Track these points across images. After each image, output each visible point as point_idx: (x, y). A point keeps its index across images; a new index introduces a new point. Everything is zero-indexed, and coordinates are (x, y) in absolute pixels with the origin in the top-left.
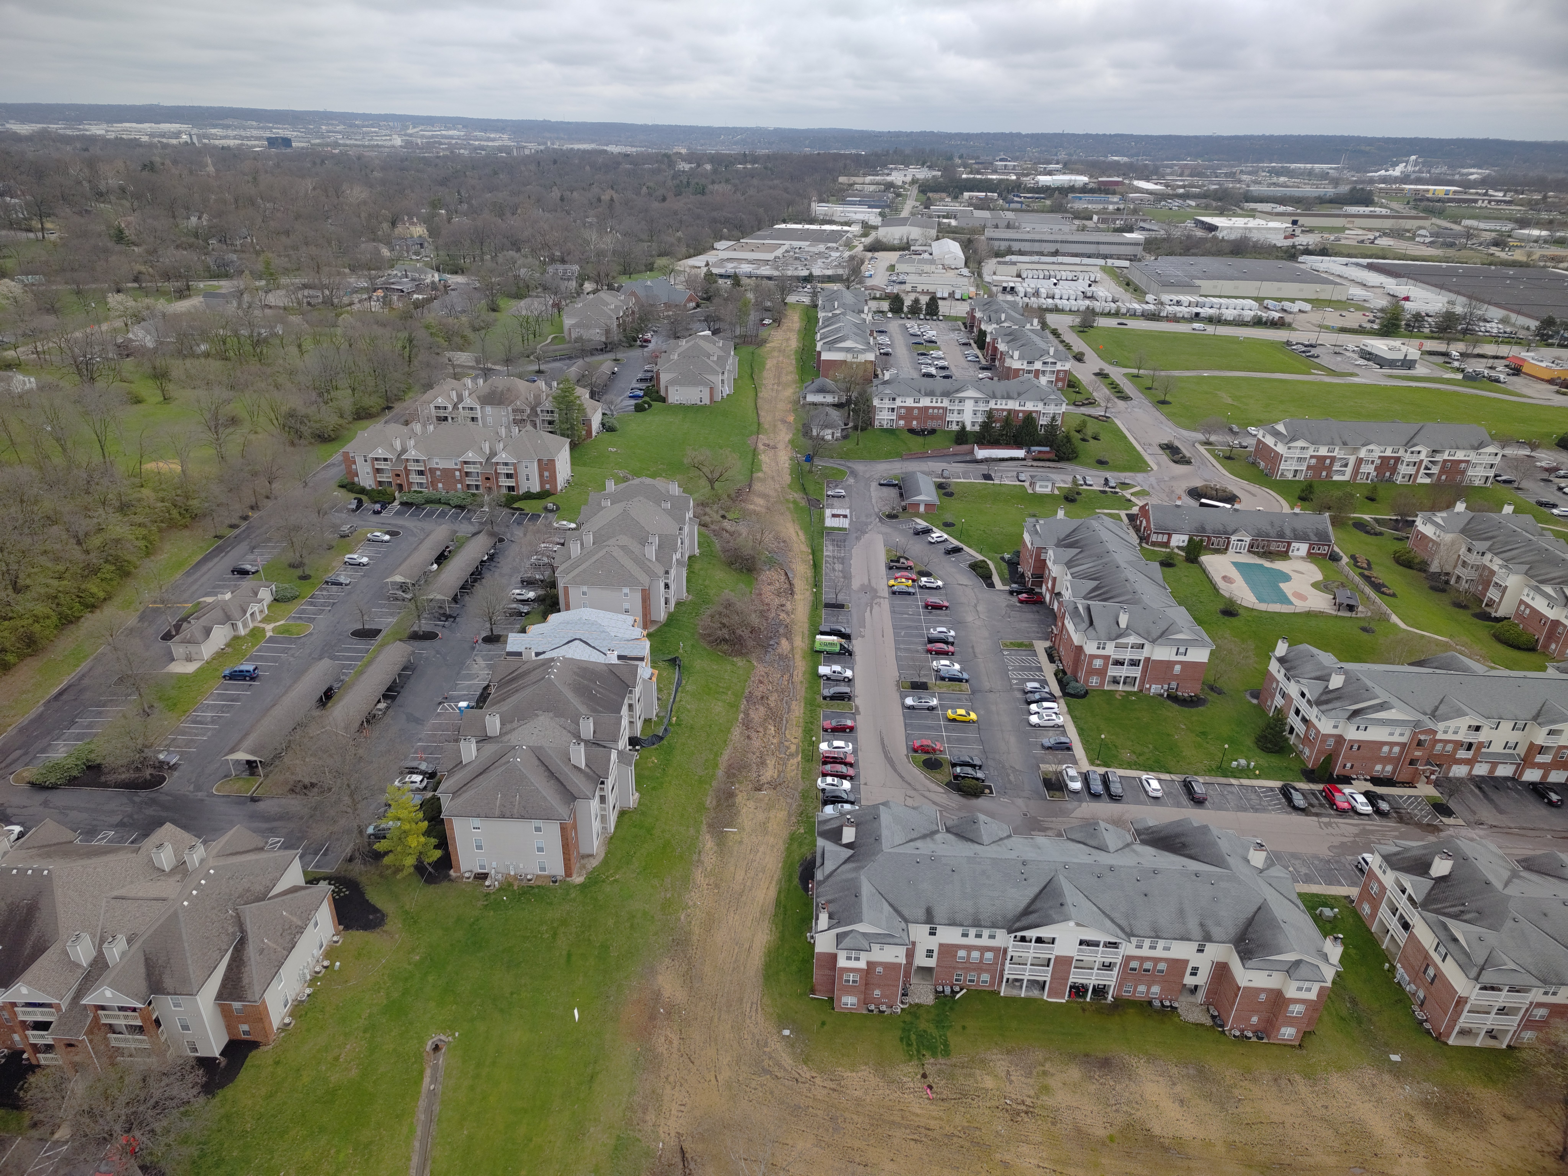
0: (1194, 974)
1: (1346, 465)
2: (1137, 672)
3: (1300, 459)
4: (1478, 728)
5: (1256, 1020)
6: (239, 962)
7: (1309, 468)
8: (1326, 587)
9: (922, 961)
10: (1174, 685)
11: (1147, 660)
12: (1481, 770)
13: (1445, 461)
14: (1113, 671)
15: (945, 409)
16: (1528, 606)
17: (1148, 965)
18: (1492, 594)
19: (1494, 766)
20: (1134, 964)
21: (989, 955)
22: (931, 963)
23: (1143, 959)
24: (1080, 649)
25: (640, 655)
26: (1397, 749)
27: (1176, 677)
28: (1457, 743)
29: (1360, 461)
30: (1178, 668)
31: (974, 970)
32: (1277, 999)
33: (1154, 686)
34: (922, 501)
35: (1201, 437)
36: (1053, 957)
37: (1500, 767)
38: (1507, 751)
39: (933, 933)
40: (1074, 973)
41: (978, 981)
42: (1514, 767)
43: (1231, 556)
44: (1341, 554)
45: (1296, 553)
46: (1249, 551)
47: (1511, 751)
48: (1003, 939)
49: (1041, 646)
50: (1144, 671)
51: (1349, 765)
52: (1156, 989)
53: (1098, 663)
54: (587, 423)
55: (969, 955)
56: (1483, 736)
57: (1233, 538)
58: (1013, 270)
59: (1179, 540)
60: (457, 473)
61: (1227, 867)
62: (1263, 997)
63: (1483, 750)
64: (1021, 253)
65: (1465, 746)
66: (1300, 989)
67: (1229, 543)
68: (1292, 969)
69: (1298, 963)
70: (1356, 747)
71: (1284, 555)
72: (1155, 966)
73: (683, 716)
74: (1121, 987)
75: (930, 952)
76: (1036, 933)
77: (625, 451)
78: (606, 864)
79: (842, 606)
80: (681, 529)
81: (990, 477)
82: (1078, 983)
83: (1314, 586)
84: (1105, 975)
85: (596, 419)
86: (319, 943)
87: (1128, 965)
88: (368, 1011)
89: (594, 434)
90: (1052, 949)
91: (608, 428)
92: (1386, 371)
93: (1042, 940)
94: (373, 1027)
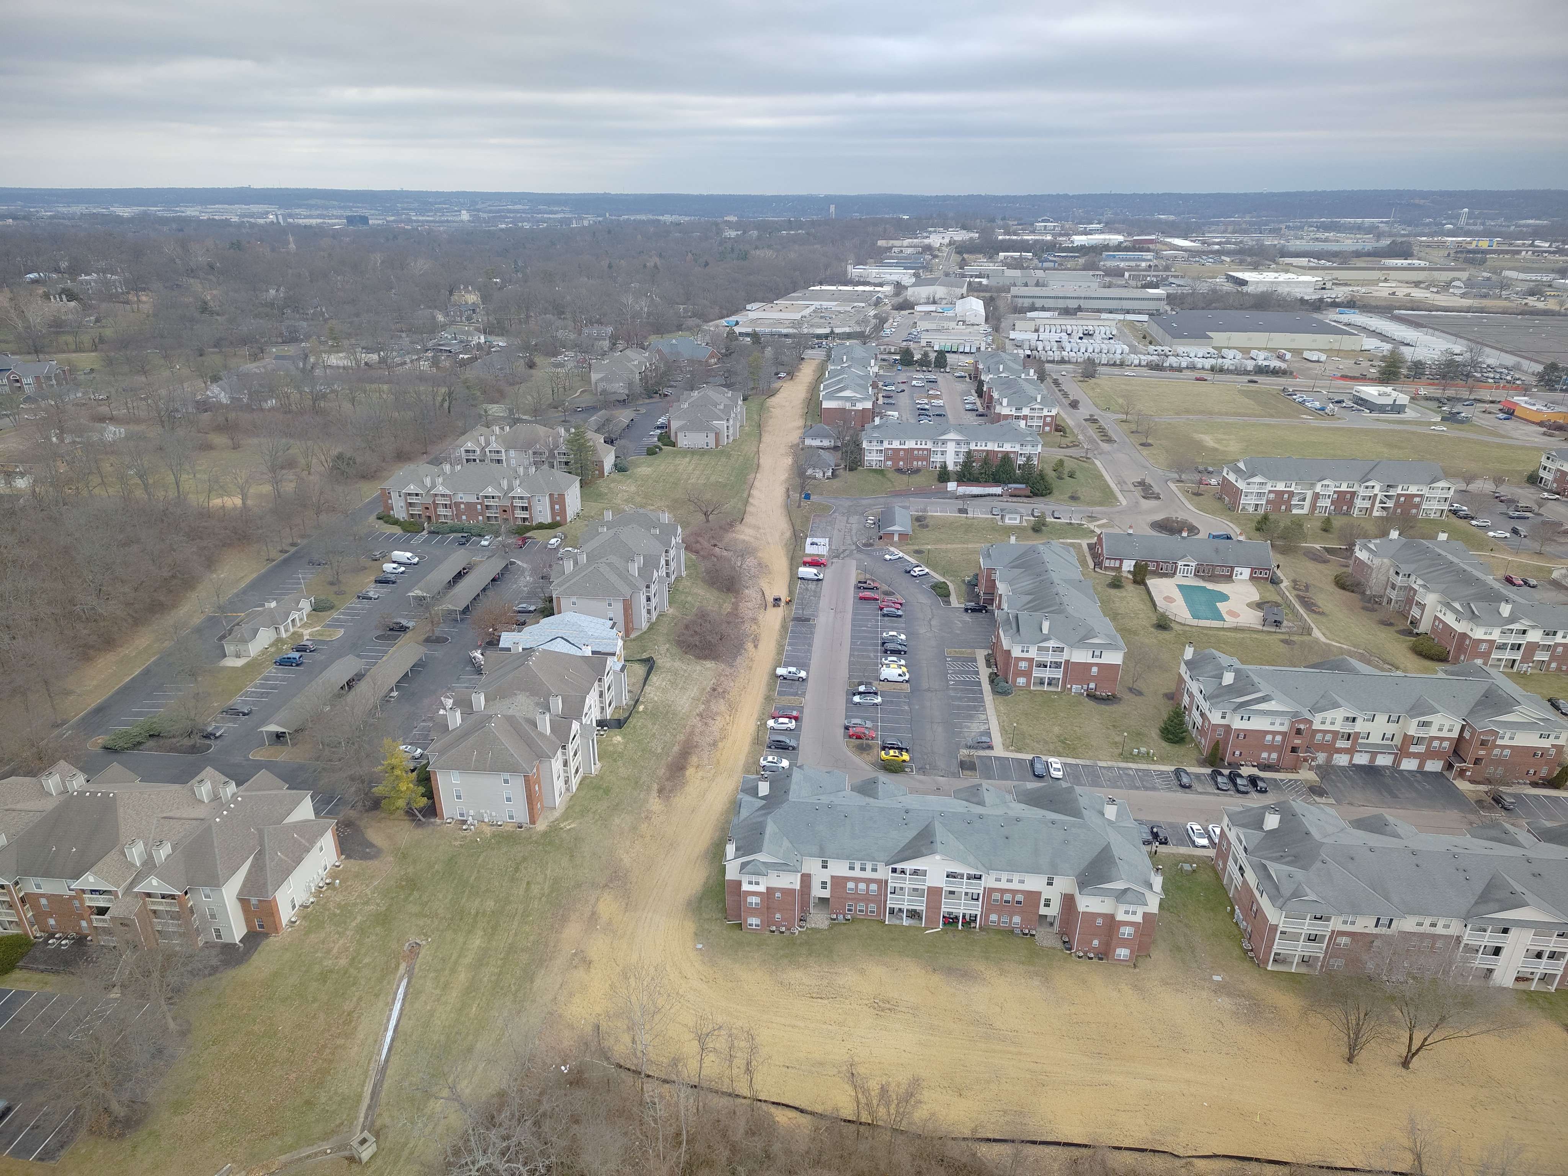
0: (1047, 905)
1: (1304, 500)
2: (1059, 674)
3: (1260, 494)
4: (1354, 720)
5: (1096, 942)
6: (258, 868)
7: (1268, 502)
8: (1259, 606)
9: (817, 892)
10: (1092, 685)
11: (1067, 662)
12: (1361, 759)
13: (1399, 495)
14: (1037, 673)
15: (929, 450)
16: (1441, 621)
17: (1008, 897)
18: (1415, 612)
19: (1374, 755)
20: (996, 896)
21: (873, 887)
22: (826, 893)
23: (1003, 891)
24: (1008, 652)
25: (611, 651)
26: (1279, 738)
27: (1093, 678)
28: (1335, 733)
29: (1316, 496)
30: (1095, 670)
31: (862, 900)
32: (1111, 923)
33: (1074, 686)
34: (897, 531)
35: (1176, 476)
36: (926, 888)
37: (1379, 757)
38: (1385, 742)
39: (825, 867)
40: (945, 903)
41: (867, 912)
42: (1393, 756)
43: (1179, 579)
44: (1282, 577)
45: (1239, 577)
46: (1195, 575)
47: (1389, 742)
48: (883, 872)
49: (981, 655)
50: (1065, 673)
51: (1237, 753)
52: (1017, 919)
53: (1023, 665)
54: (600, 465)
55: (857, 886)
56: (1359, 727)
57: (1180, 563)
58: (1032, 325)
59: (1128, 565)
60: (479, 507)
61: (1082, 817)
62: (1099, 921)
63: (1360, 741)
64: (1043, 309)
65: (1346, 736)
66: (1127, 912)
67: (1176, 568)
68: (1121, 896)
69: (1126, 890)
70: (1242, 736)
71: (1229, 578)
72: (1013, 898)
73: (650, 706)
74: (987, 916)
75: (824, 883)
76: (909, 866)
77: (633, 489)
78: (565, 816)
79: (808, 620)
80: (667, 552)
81: (965, 511)
82: (949, 913)
83: (1249, 605)
84: (971, 905)
85: (609, 462)
86: (323, 865)
87: (990, 896)
88: (359, 918)
89: (606, 474)
90: (925, 881)
91: (619, 468)
92: (1375, 415)
93: (915, 872)
94: (362, 930)
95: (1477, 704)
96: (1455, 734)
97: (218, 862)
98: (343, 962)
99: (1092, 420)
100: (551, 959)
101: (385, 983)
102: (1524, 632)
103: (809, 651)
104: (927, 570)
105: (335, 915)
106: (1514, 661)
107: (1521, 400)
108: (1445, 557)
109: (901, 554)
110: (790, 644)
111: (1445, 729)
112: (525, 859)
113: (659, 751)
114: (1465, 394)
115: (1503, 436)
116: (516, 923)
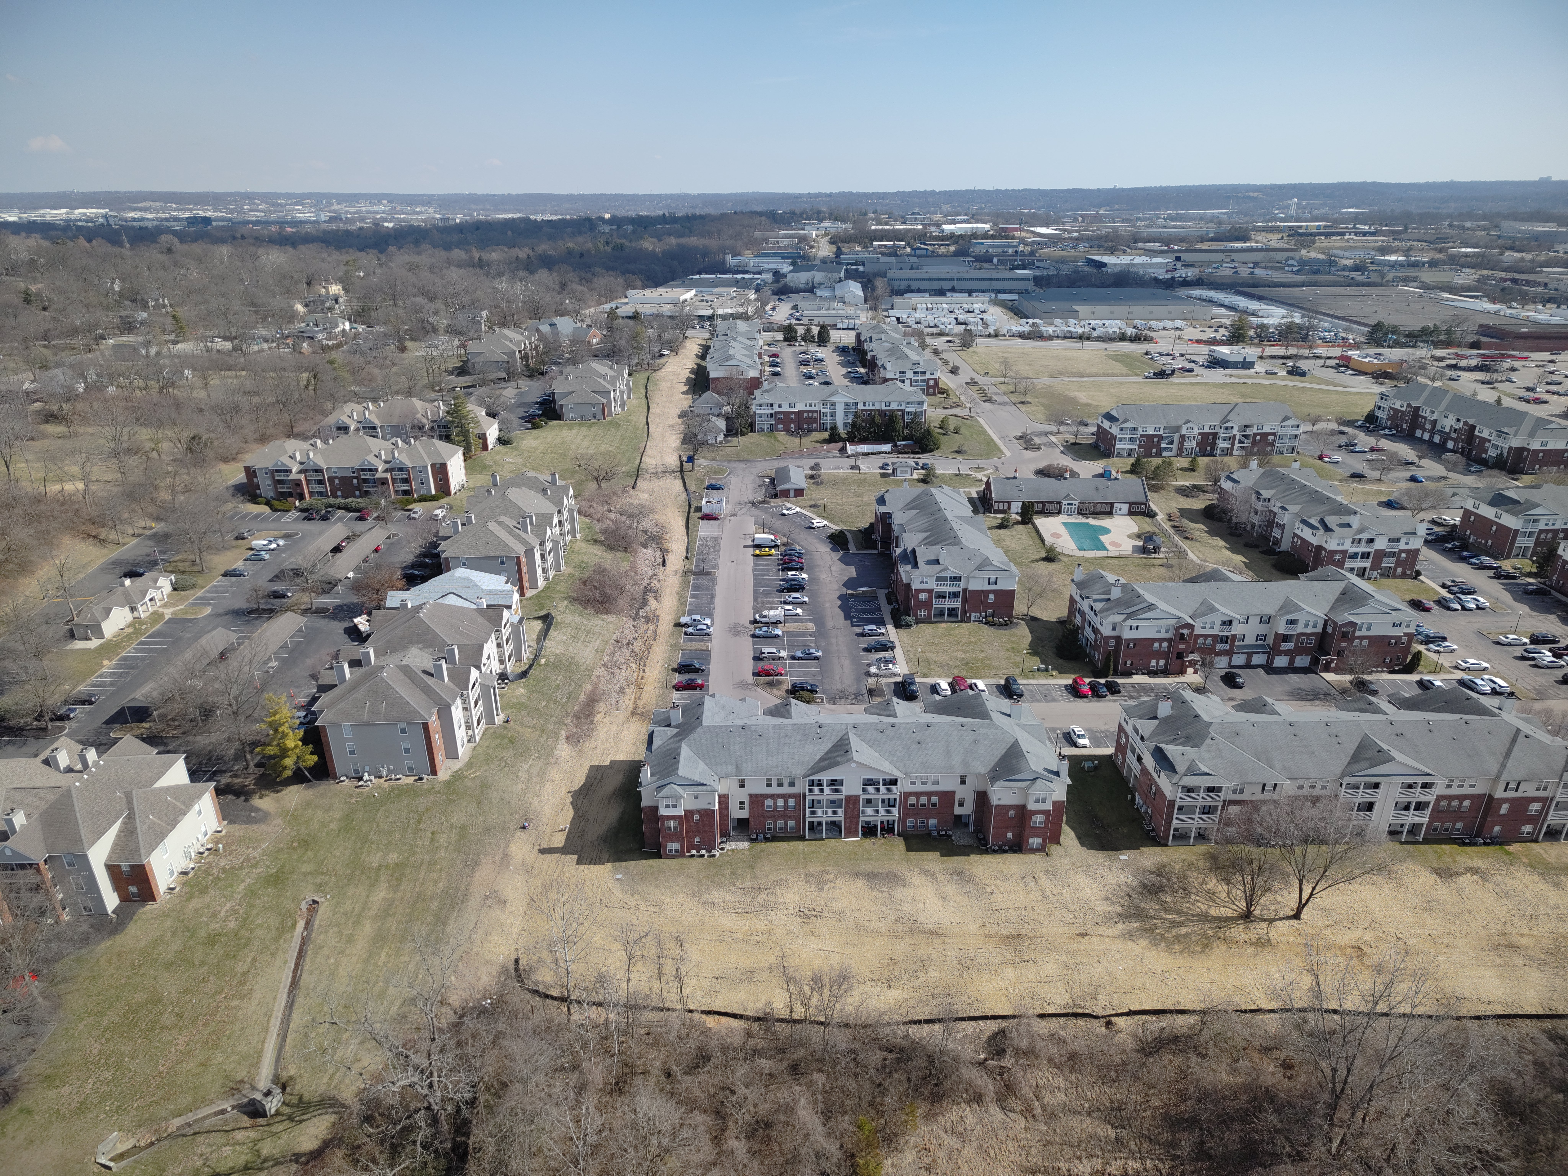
0: (961, 805)
1: (1172, 443)
3: (1132, 439)
4: (1230, 623)
5: (1009, 835)
6: (129, 832)
7: (1140, 446)
8: (1139, 536)
9: (736, 813)
10: (990, 612)
11: (965, 591)
12: (1239, 660)
13: (1255, 435)
14: (936, 604)
15: (819, 412)
16: (1299, 537)
17: (923, 800)
18: (1276, 533)
19: (1250, 656)
20: (912, 800)
21: (792, 802)
22: (744, 814)
23: (918, 794)
24: (908, 586)
25: (507, 604)
26: (1165, 645)
27: (991, 605)
28: (1215, 637)
29: (1183, 438)
30: (991, 596)
31: (781, 818)
32: (1023, 812)
33: (973, 615)
34: (792, 488)
35: (1054, 429)
36: (843, 797)
37: (1254, 656)
38: (1259, 643)
39: (742, 786)
40: (864, 812)
41: (786, 829)
42: (1266, 656)
43: (1062, 518)
44: (1158, 511)
45: (1119, 513)
46: (1078, 513)
47: (1262, 642)
48: (801, 786)
49: (882, 593)
50: (964, 602)
51: (1129, 662)
52: (933, 822)
53: (923, 596)
54: (483, 437)
55: (775, 803)
56: (1235, 629)
57: (1064, 502)
58: (909, 305)
59: (1016, 507)
60: (355, 481)
61: (989, 719)
62: (1012, 813)
63: (1237, 643)
64: (919, 291)
65: (1224, 640)
66: (1037, 801)
67: (1061, 507)
68: (1031, 786)
69: (1035, 779)
70: (1132, 645)
71: (1109, 514)
72: (929, 800)
73: (552, 659)
74: (904, 821)
75: (742, 803)
76: (825, 776)
77: (520, 461)
78: (470, 765)
79: (709, 573)
80: (559, 512)
81: (858, 468)
82: (868, 823)
83: (1129, 536)
84: (888, 812)
85: (492, 434)
86: (203, 829)
87: (906, 801)
88: (248, 881)
89: (490, 447)
90: (842, 790)
91: (502, 441)
92: (1228, 372)
93: (833, 782)
94: (252, 892)
95: (1337, 600)
96: (1319, 630)
97: (81, 827)
98: (232, 925)
99: (973, 383)
100: (463, 902)
101: (281, 941)
102: (1371, 541)
103: (712, 601)
104: (825, 522)
105: (219, 879)
106: (1365, 569)
107: (1353, 353)
108: (1299, 482)
109: (798, 509)
110: (693, 596)
111: (1311, 625)
112: (428, 809)
113: (565, 700)
114: (1306, 352)
115: (1341, 386)
116: (423, 872)
